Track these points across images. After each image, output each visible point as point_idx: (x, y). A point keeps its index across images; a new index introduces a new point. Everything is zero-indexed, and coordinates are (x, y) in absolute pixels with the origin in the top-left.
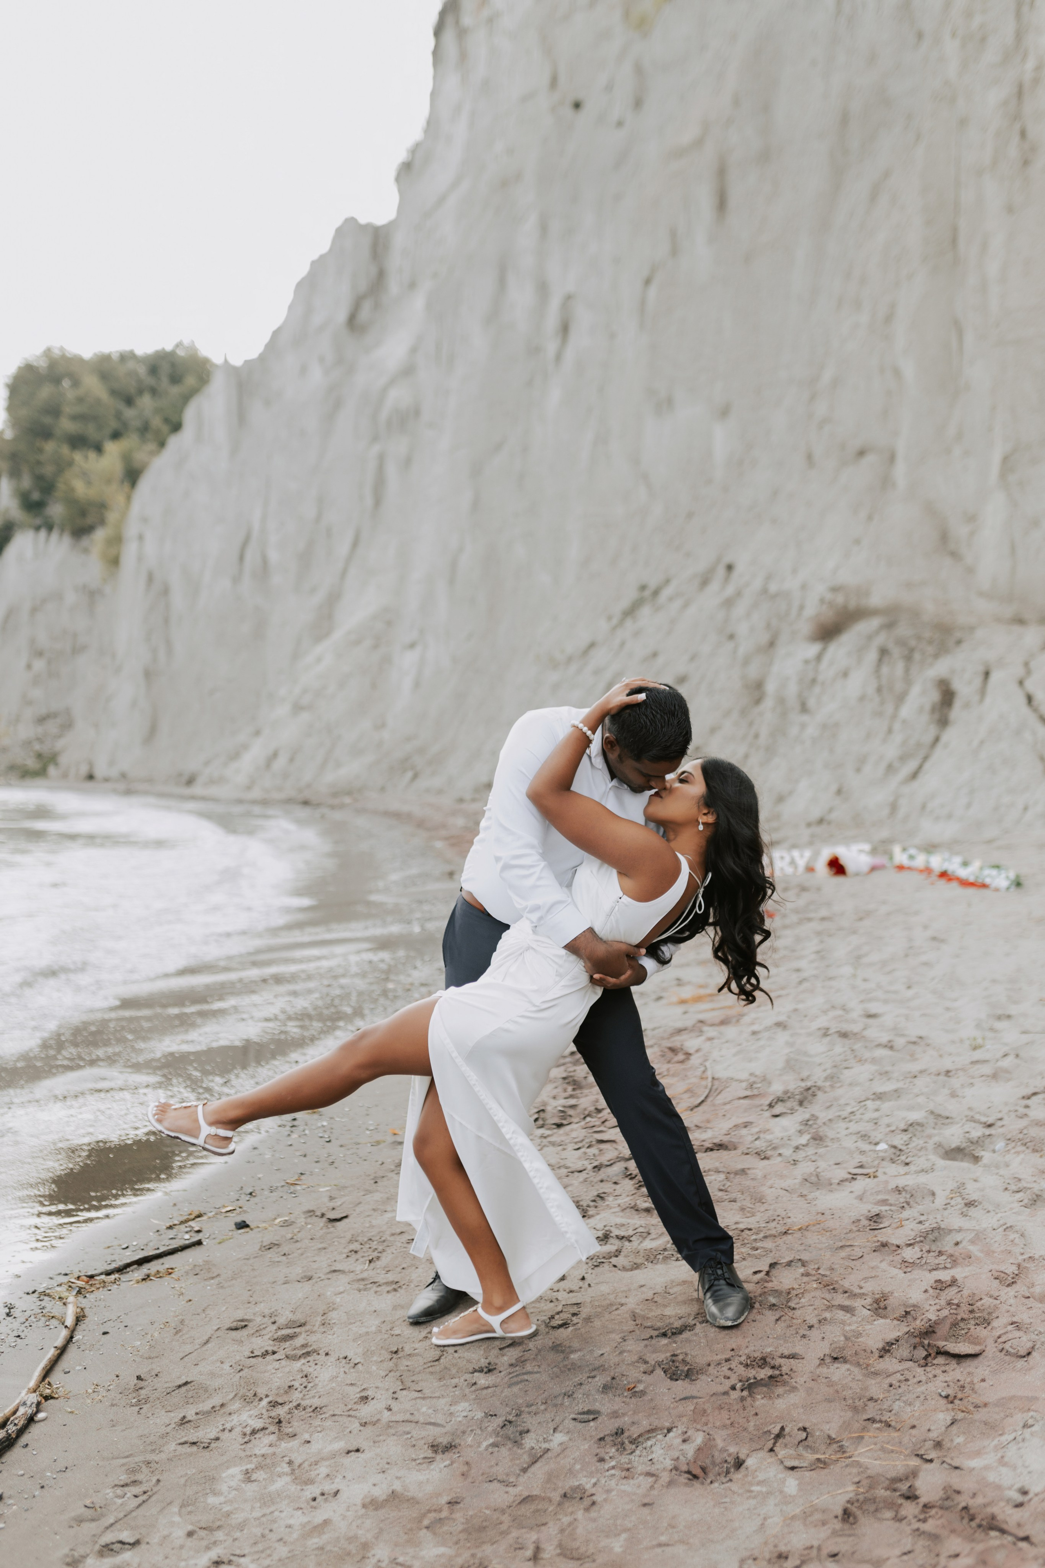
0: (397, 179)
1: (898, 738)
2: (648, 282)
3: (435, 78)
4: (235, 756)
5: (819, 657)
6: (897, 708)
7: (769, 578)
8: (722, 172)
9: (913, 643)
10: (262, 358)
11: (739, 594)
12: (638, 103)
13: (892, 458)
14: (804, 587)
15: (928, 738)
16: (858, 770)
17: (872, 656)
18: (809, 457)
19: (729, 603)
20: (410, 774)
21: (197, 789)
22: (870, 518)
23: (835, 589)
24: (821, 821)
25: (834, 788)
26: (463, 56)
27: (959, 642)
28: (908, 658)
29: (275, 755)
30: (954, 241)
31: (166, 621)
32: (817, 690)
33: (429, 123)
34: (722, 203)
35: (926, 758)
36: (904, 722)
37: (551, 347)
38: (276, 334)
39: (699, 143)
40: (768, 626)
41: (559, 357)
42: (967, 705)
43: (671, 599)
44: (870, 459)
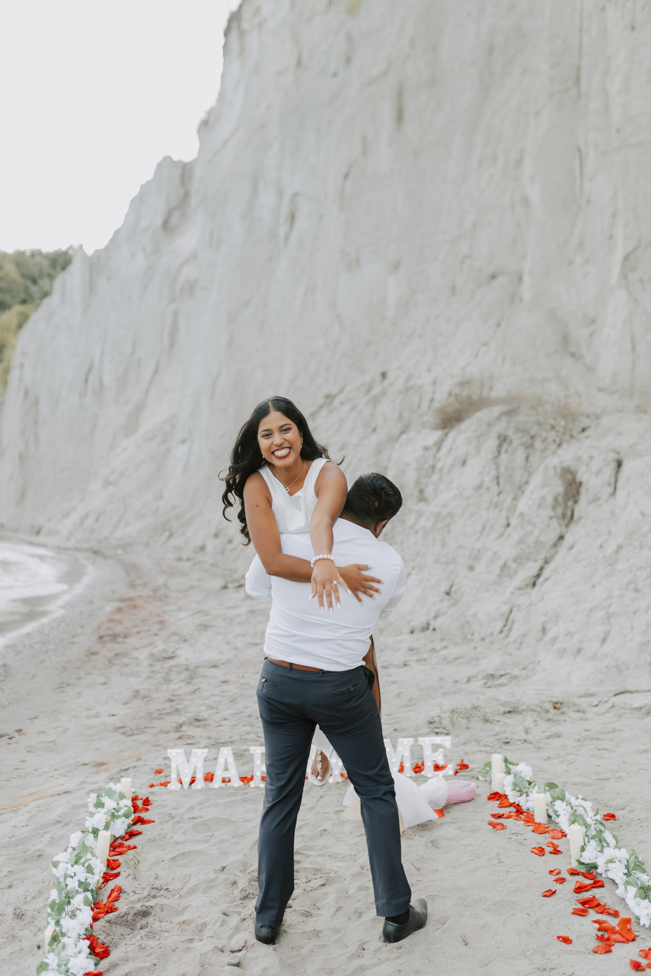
0: (199, 132)
1: (515, 535)
2: (346, 176)
3: (224, 64)
4: (66, 515)
5: (439, 445)
6: (515, 499)
7: (409, 378)
8: (400, 94)
9: (534, 430)
10: (107, 248)
11: (384, 393)
12: (348, 61)
13: (520, 279)
14: (434, 383)
15: (551, 537)
16: (471, 569)
17: (492, 443)
18: (454, 288)
19: (375, 401)
20: (167, 534)
21: (40, 539)
22: (499, 325)
23: (463, 384)
24: (426, 628)
25: (444, 587)
26: (243, 49)
27: (583, 430)
28: (530, 446)
29: (87, 516)
30: (578, 78)
31: (36, 422)
32: (435, 477)
33: (220, 94)
34: (400, 117)
35: (547, 562)
36: (522, 515)
37: (282, 231)
38: (117, 233)
39: (385, 74)
40: (400, 417)
41: (287, 238)
42: (596, 499)
43: (342, 403)
44: (500, 280)
